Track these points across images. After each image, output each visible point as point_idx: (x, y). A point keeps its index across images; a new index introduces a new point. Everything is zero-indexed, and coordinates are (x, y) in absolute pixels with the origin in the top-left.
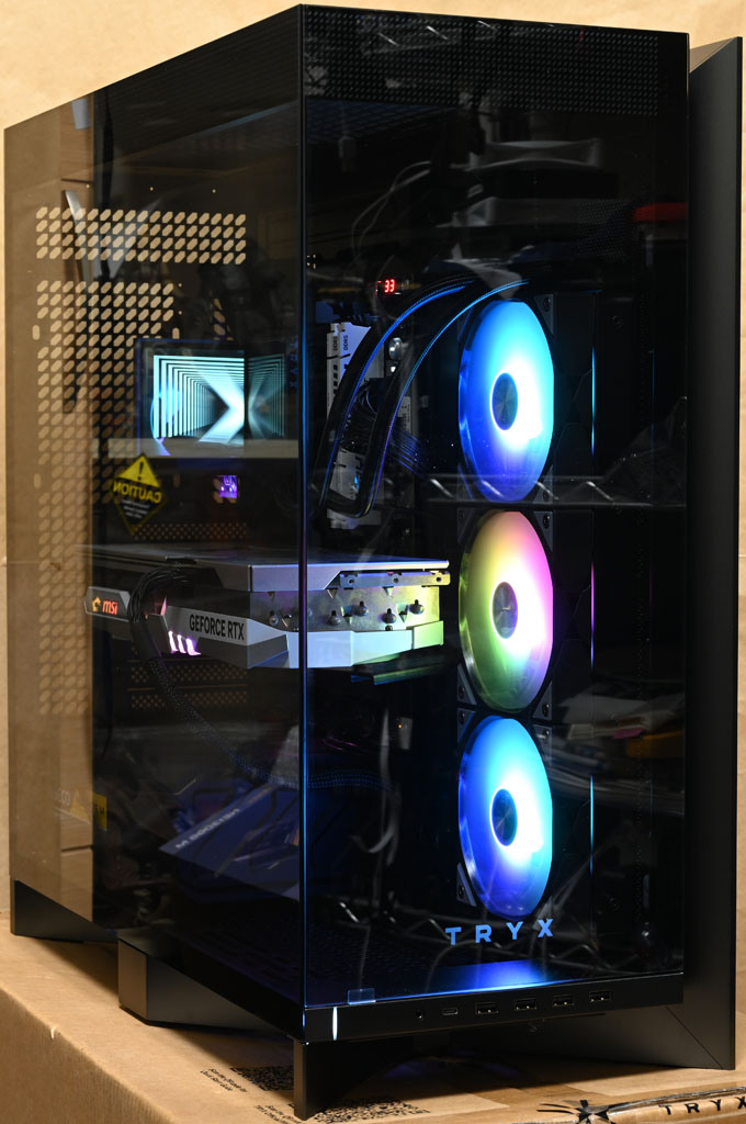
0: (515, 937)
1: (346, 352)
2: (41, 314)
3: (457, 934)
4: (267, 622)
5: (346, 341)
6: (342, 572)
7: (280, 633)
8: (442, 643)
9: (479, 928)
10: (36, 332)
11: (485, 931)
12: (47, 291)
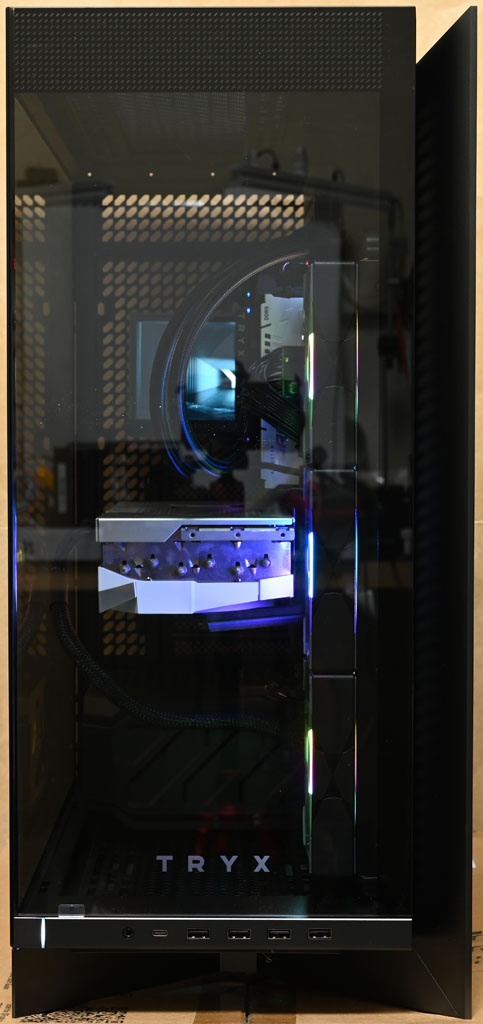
0: (229, 870)
1: (268, 322)
2: (107, 292)
3: (168, 861)
4: (118, 570)
5: (266, 312)
6: (183, 526)
7: (128, 581)
8: (292, 596)
9: (191, 858)
10: (101, 309)
11: (197, 862)
12: (111, 271)
